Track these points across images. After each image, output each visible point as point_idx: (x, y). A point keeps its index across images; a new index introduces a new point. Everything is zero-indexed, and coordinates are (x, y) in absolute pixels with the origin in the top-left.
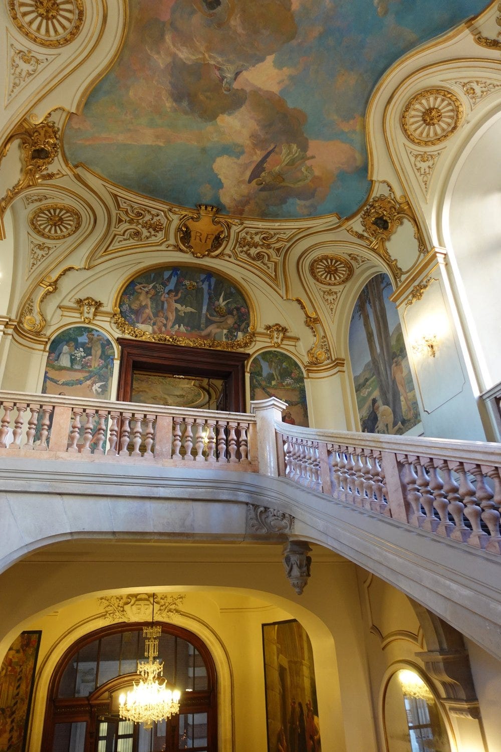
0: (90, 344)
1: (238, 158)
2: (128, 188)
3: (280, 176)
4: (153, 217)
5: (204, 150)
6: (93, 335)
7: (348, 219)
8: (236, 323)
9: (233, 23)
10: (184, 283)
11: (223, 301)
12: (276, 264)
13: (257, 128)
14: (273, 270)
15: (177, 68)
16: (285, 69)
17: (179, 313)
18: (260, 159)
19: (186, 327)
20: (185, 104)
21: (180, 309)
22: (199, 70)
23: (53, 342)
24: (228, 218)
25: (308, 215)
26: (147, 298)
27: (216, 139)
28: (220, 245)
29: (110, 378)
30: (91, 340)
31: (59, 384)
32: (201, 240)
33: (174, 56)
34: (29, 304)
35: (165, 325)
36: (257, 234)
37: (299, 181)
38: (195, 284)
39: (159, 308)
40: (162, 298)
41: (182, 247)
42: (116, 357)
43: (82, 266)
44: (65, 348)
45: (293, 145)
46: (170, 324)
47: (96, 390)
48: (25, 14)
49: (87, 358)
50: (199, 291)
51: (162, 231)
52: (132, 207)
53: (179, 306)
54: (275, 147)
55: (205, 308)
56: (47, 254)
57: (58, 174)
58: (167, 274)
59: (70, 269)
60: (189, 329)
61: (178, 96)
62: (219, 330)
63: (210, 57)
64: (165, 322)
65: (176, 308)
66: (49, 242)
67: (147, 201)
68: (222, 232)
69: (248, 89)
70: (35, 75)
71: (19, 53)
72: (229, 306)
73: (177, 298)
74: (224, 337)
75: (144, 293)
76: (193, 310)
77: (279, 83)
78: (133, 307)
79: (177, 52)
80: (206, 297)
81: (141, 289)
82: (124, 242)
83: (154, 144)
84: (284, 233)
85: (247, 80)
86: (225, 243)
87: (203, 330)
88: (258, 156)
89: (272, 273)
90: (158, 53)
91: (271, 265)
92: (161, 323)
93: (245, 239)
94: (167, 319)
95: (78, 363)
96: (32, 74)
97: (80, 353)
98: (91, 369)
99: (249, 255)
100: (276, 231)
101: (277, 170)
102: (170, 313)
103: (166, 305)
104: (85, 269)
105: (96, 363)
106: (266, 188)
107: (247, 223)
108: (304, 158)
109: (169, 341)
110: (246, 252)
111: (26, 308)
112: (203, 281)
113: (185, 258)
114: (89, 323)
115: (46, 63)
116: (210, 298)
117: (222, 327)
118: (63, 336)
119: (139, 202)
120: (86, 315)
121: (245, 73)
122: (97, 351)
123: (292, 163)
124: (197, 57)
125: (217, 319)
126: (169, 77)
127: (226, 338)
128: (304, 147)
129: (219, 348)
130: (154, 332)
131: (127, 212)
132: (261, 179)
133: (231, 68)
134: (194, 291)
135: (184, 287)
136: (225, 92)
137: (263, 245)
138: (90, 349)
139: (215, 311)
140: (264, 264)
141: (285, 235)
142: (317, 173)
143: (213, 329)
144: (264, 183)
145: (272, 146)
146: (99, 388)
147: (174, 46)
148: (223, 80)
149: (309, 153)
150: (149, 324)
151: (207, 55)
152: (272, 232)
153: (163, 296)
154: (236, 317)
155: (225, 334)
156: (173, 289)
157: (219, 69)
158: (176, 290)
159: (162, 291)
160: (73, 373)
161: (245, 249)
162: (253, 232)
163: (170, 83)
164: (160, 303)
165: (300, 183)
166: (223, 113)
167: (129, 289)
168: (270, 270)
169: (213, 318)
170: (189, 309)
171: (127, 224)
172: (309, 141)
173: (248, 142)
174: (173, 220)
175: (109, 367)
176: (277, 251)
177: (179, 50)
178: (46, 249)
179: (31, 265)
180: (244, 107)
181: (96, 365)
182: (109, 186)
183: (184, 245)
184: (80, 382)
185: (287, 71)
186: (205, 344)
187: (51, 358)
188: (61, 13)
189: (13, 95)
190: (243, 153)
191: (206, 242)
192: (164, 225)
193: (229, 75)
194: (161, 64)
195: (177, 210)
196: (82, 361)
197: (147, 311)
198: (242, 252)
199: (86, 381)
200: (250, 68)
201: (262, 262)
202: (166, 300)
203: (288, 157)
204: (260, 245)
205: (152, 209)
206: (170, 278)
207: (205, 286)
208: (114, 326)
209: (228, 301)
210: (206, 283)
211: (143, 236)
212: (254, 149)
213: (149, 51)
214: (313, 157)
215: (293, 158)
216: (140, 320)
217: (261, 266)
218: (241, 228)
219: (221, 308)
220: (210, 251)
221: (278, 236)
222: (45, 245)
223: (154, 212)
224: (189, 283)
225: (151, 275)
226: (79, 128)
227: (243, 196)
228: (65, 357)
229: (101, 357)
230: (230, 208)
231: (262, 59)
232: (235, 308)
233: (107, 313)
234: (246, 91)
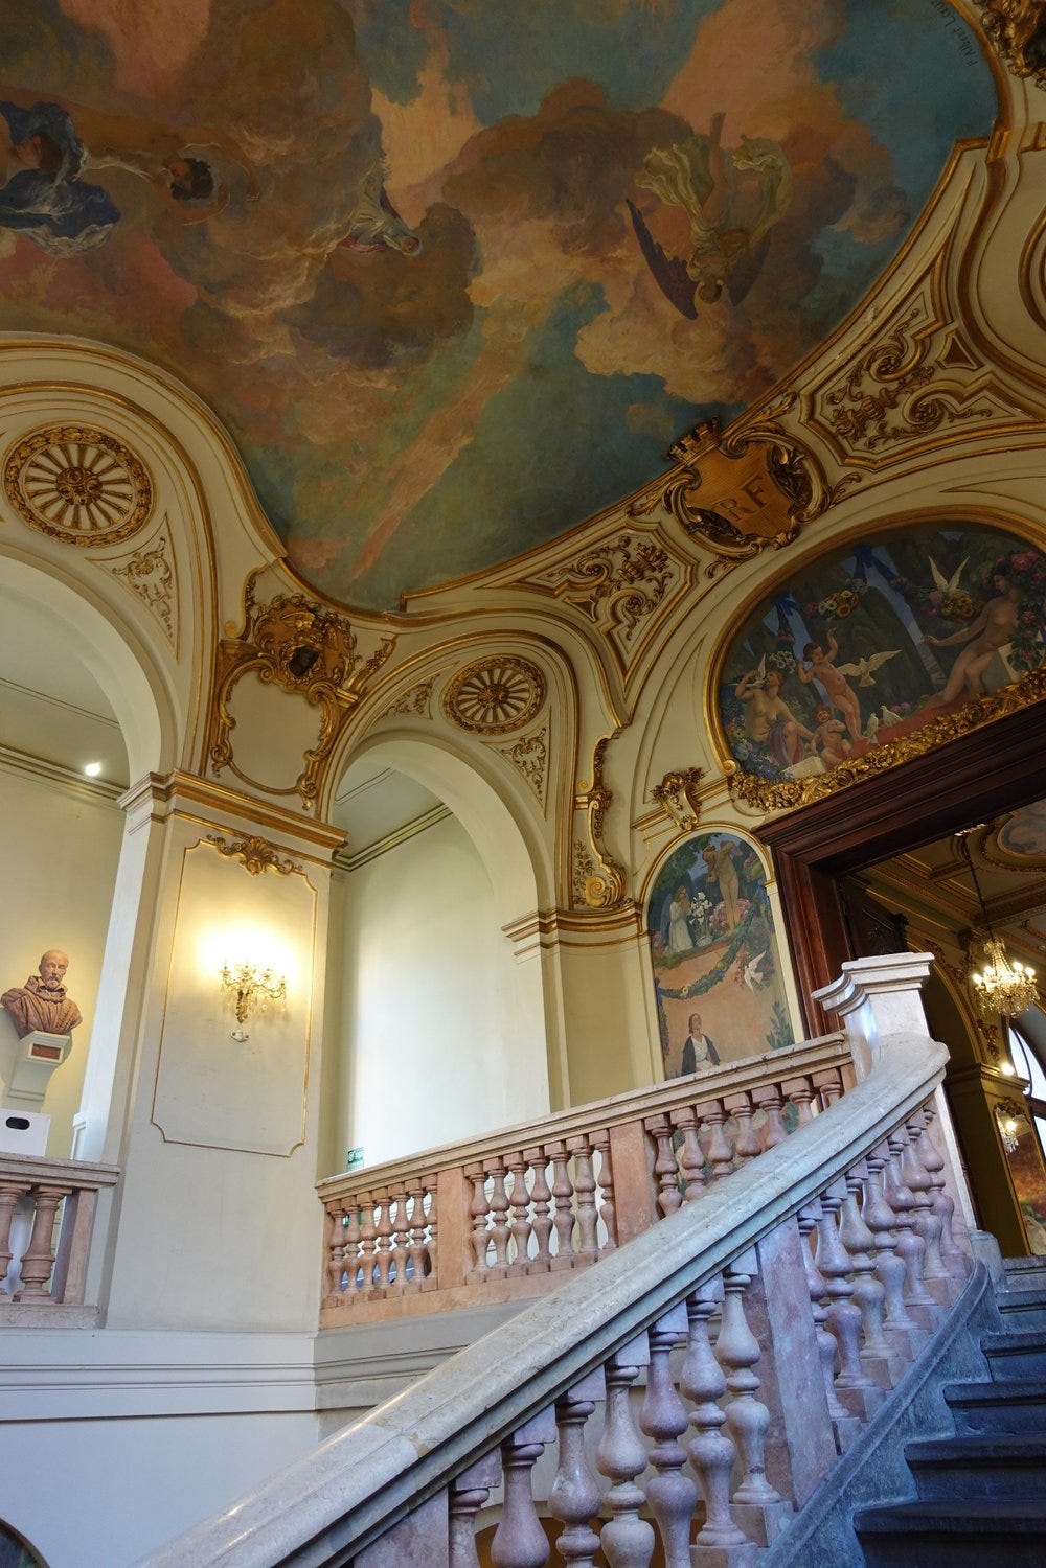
0: (713, 872)
1: (603, 307)
2: (522, 552)
3: (725, 235)
4: (623, 551)
5: (536, 369)
6: (713, 848)
7: (1003, 119)
8: (1022, 609)
9: (258, 156)
10: (822, 612)
11: (948, 579)
12: (991, 387)
13: (550, 223)
14: (1007, 407)
15: (307, 325)
16: (422, 79)
17: (862, 684)
18: (641, 259)
19: (896, 708)
20: (399, 350)
21: (858, 674)
22: (335, 283)
23: (651, 904)
24: (751, 418)
25: (903, 224)
26: (772, 699)
27: (525, 330)
28: (806, 478)
29: (772, 936)
30: (711, 862)
31: (683, 998)
32: (747, 511)
33: (280, 317)
34: (580, 856)
35: (846, 734)
36: (855, 379)
37: (772, 191)
38: (846, 593)
39: (811, 705)
40: (804, 678)
41: (734, 551)
42: (768, 877)
43: (614, 723)
44: (674, 909)
45: (649, 156)
46: (856, 723)
47: (752, 979)
48: (76, 523)
49: (716, 911)
50: (870, 600)
51: (667, 558)
52: (572, 570)
53: (850, 669)
54: (632, 207)
55: (913, 629)
56: (544, 750)
57: (387, 646)
58: (772, 621)
59: (603, 744)
60: (906, 705)
61: (373, 350)
62: (985, 660)
63: (316, 244)
64: (842, 726)
65: (847, 677)
66: (529, 731)
67: (579, 537)
68: (777, 451)
69: (435, 196)
70: (174, 574)
71: (130, 570)
72: (974, 578)
73: (832, 654)
74: (1010, 669)
75: (759, 693)
76: (890, 654)
77: (454, 113)
78: (758, 737)
79: (274, 307)
80: (897, 601)
81: (748, 689)
82: (635, 632)
83: (455, 454)
84: (915, 315)
85: (410, 187)
86: (809, 466)
87: (942, 687)
88: (635, 262)
89: (1013, 415)
90: (258, 345)
91: (986, 401)
92: (834, 735)
93: (840, 414)
94: (841, 716)
95: (702, 931)
96: (170, 577)
97: (701, 905)
98: (729, 933)
99: (897, 433)
100: (891, 329)
101: (701, 233)
102: (841, 699)
103: (821, 688)
104: (625, 726)
105: (734, 913)
106: (737, 286)
107: (806, 382)
108: (708, 146)
109: (860, 772)
110: (883, 435)
111: (576, 866)
112: (860, 574)
113: (765, 566)
114: (694, 827)
115: (168, 544)
116: (909, 597)
117: (989, 645)
118: (664, 882)
119: (567, 552)
120: (681, 814)
121: (390, 185)
122: (730, 884)
123: (703, 185)
124: (306, 272)
125: (964, 633)
126: (321, 350)
127: (1016, 668)
128: (674, 130)
129: (1002, 713)
130: (830, 766)
131: (572, 585)
132: (702, 284)
133: (363, 211)
134: (860, 612)
135: (829, 619)
136: (416, 254)
137: (903, 384)
138: (716, 884)
139: (945, 618)
140: (963, 416)
141: (922, 316)
142: (777, 132)
143: (968, 666)
144: (719, 282)
145: (626, 212)
146: (756, 971)
147: (258, 306)
148: (384, 243)
149: (700, 124)
150: (809, 753)
151: (309, 250)
152: (885, 340)
153: (801, 671)
154: (1013, 593)
155: (1010, 658)
156: (808, 640)
157: (355, 238)
158: (819, 639)
159: (791, 664)
160: (699, 960)
161: (872, 430)
162: (844, 383)
163: (334, 355)
164: (806, 691)
165: (780, 194)
166: (466, 283)
167: (727, 706)
168: (999, 413)
169: (951, 640)
170: (878, 659)
171: (603, 601)
172: (661, 106)
173: (577, 264)
174: (659, 523)
175: (763, 909)
176: (958, 360)
177: (272, 301)
178: (534, 744)
179: (535, 787)
180: (476, 228)
181: (737, 920)
182: (487, 580)
183: (738, 545)
184: (717, 975)
185: (430, 76)
186: (956, 725)
187: (656, 944)
188: (97, 469)
189: (174, 630)
190: (597, 291)
191: (761, 504)
192: (659, 546)
193: (379, 224)
194: (282, 352)
195: (643, 500)
196: (709, 922)
197: (790, 726)
198: (871, 444)
199: (728, 968)
200: (384, 166)
201: (953, 417)
202: (815, 675)
203: (681, 186)
204: (898, 392)
205: (608, 539)
206: (784, 624)
207: (875, 581)
208: (743, 804)
209: (960, 568)
210: (871, 571)
211: (651, 595)
212: (603, 260)
213: (245, 361)
214: (718, 120)
215: (690, 175)
216: (788, 758)
217: (960, 425)
218: (802, 406)
219: (954, 601)
220: (797, 509)
221: (907, 335)
222: (527, 741)
223: (614, 541)
224: (831, 602)
225: (743, 648)
226: (328, 560)
227: (723, 349)
228: (678, 929)
229: (740, 896)
230: (731, 396)
231: (374, 127)
232: (993, 574)
233: (715, 786)
234: (436, 204)
